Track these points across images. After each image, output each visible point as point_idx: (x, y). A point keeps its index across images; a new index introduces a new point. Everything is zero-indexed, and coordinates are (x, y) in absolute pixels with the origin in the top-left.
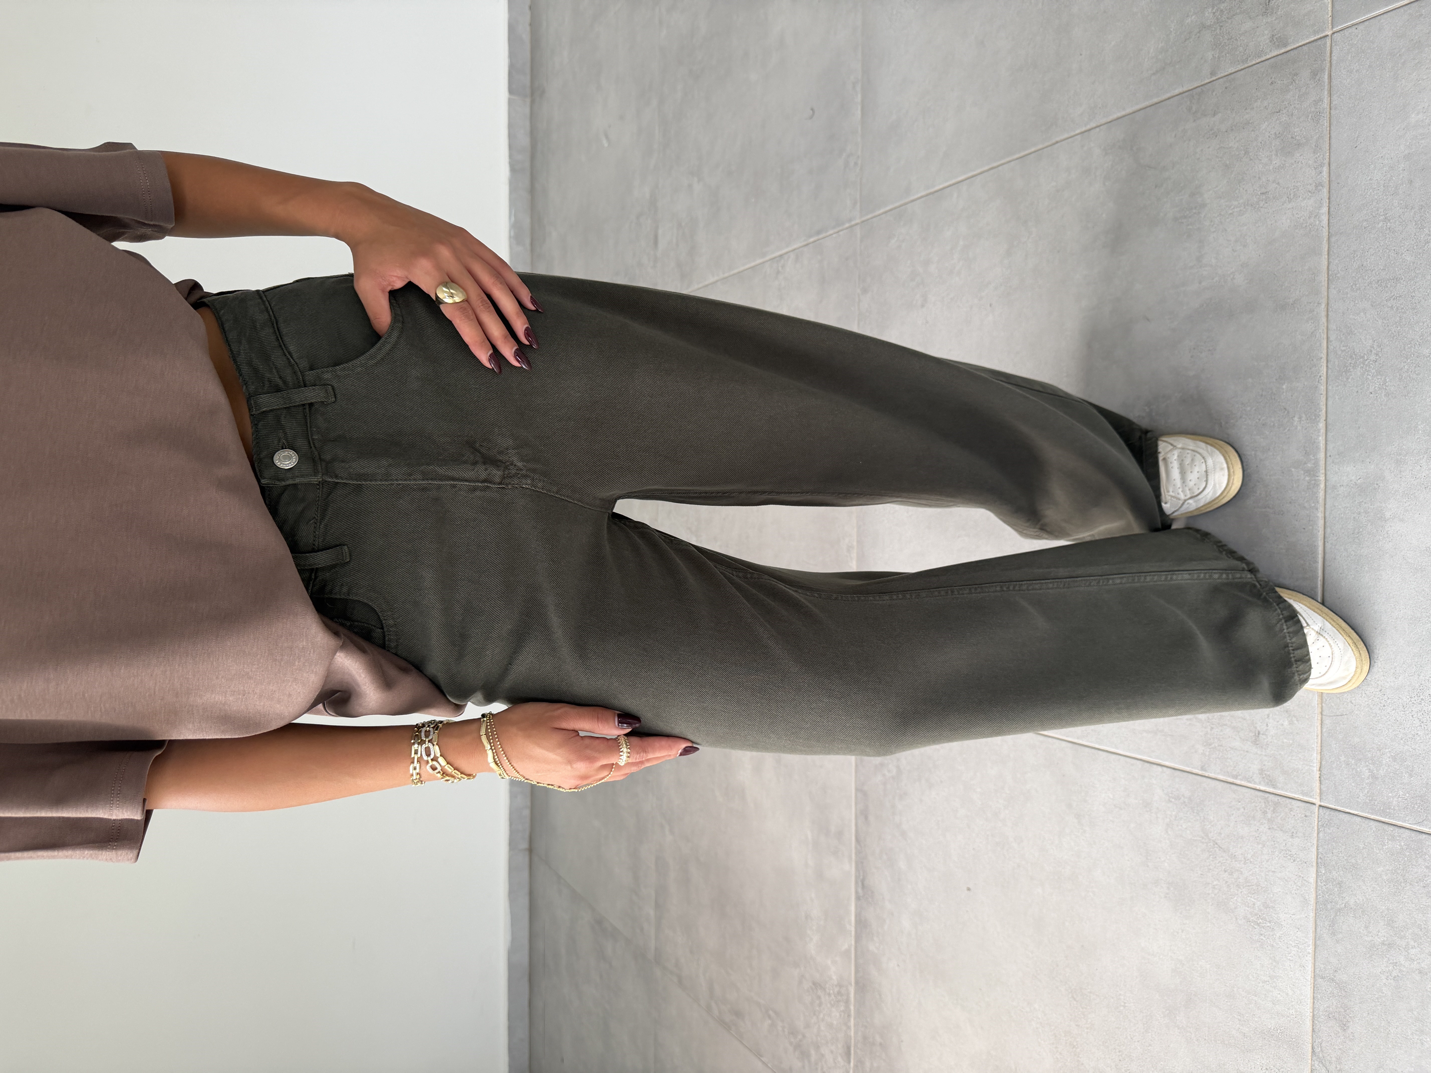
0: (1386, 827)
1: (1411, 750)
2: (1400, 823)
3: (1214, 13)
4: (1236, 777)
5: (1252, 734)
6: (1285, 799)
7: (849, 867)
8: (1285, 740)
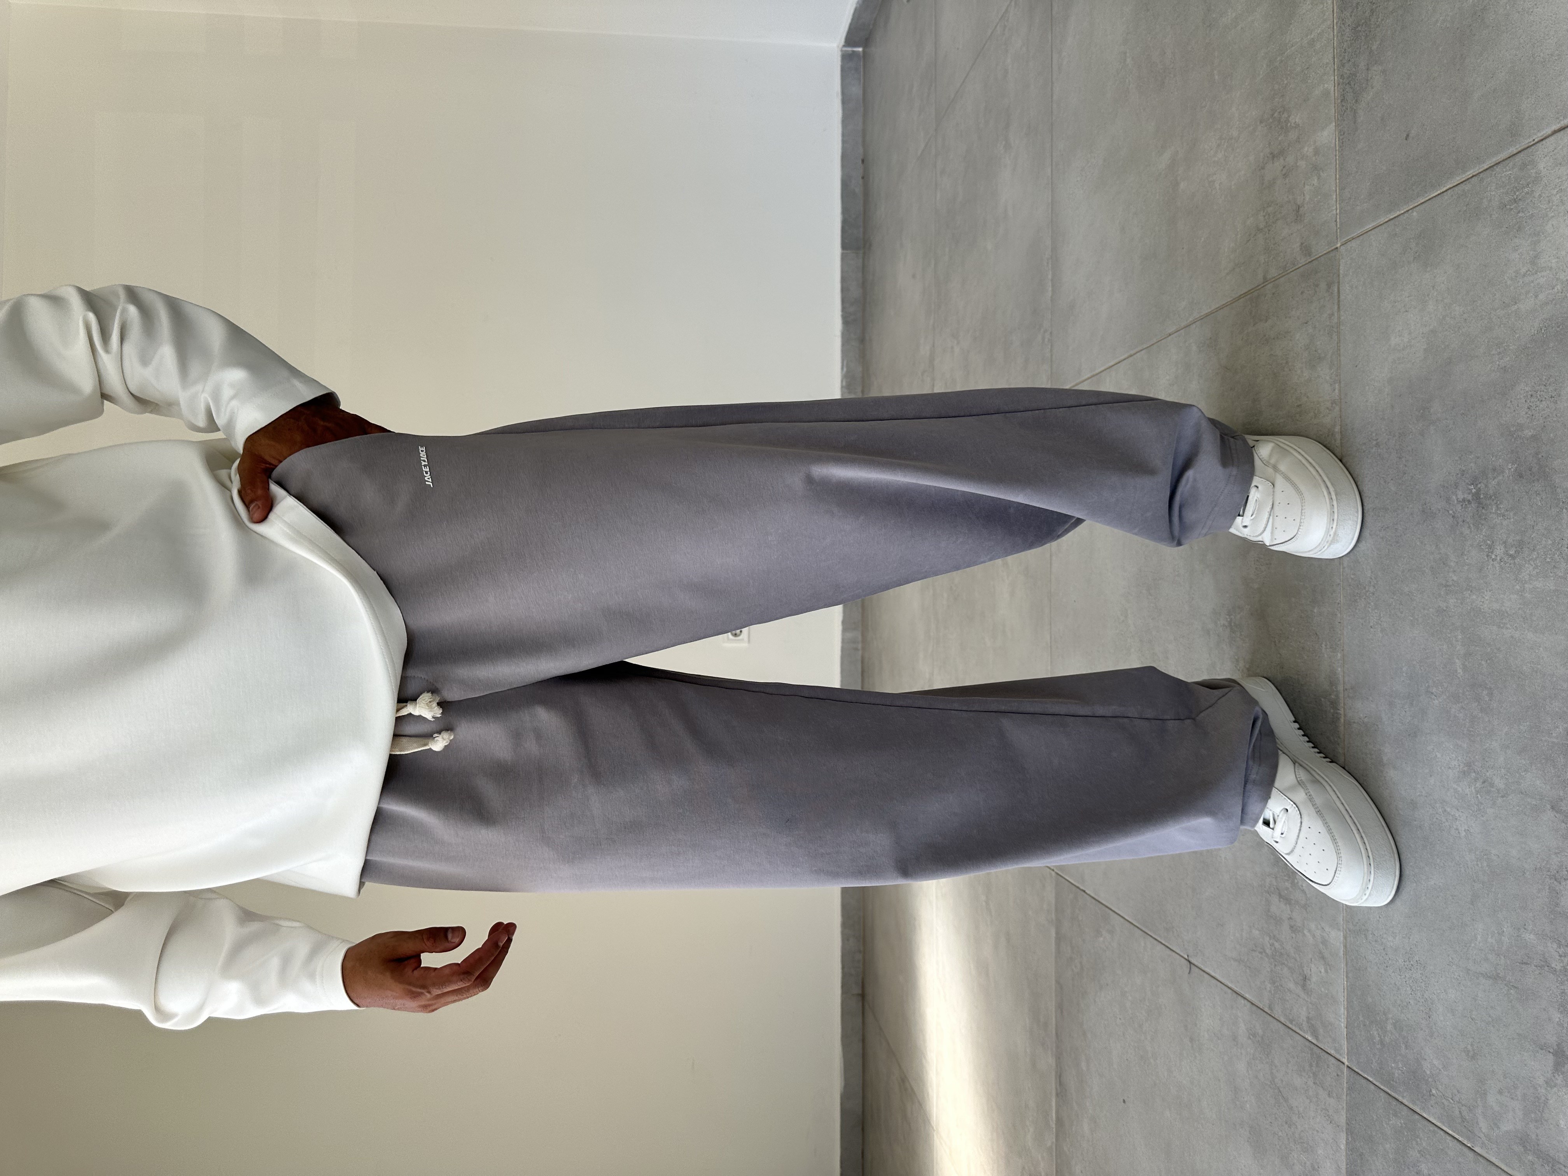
0: (1391, 1100)
1: (1406, 1019)
2: (1400, 1099)
3: (1264, 216)
4: (1291, 1021)
5: (1302, 978)
6: (1324, 1053)
7: (1052, 1061)
8: (1323, 989)
